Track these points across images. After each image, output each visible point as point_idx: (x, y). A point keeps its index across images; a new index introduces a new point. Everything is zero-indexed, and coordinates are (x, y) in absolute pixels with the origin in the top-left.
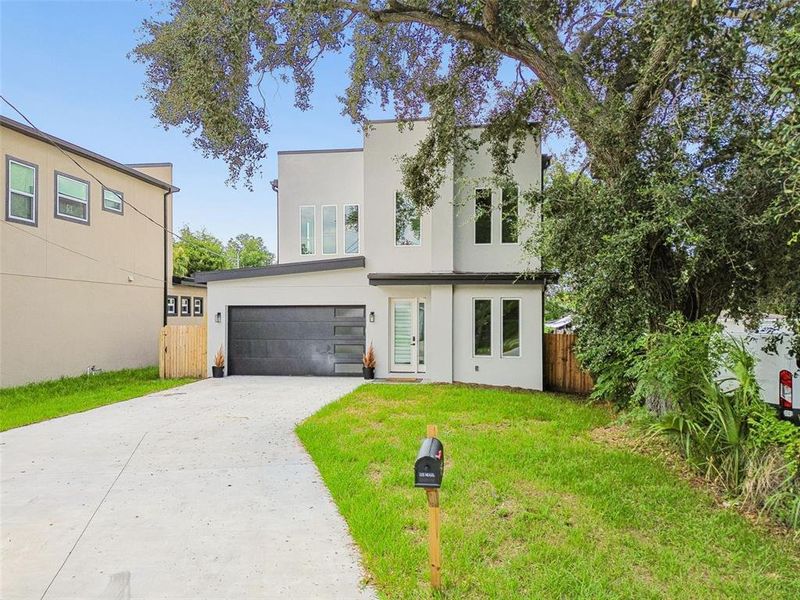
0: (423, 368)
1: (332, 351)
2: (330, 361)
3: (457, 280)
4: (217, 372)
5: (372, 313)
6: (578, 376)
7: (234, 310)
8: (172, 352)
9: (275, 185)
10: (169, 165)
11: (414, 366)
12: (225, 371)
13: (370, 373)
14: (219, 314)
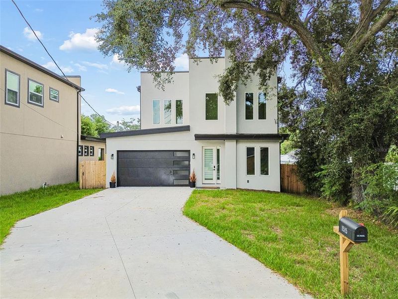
0: (219, 181)
1: (172, 173)
2: (171, 179)
3: (238, 137)
4: (112, 185)
5: (194, 154)
6: (295, 184)
7: (120, 153)
8: (87, 175)
9: (139, 89)
10: (79, 77)
11: (215, 181)
12: (116, 184)
13: (193, 184)
14: (113, 155)
